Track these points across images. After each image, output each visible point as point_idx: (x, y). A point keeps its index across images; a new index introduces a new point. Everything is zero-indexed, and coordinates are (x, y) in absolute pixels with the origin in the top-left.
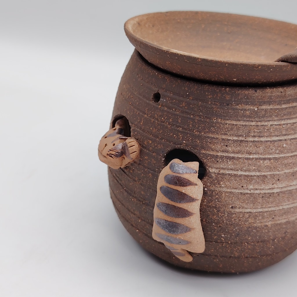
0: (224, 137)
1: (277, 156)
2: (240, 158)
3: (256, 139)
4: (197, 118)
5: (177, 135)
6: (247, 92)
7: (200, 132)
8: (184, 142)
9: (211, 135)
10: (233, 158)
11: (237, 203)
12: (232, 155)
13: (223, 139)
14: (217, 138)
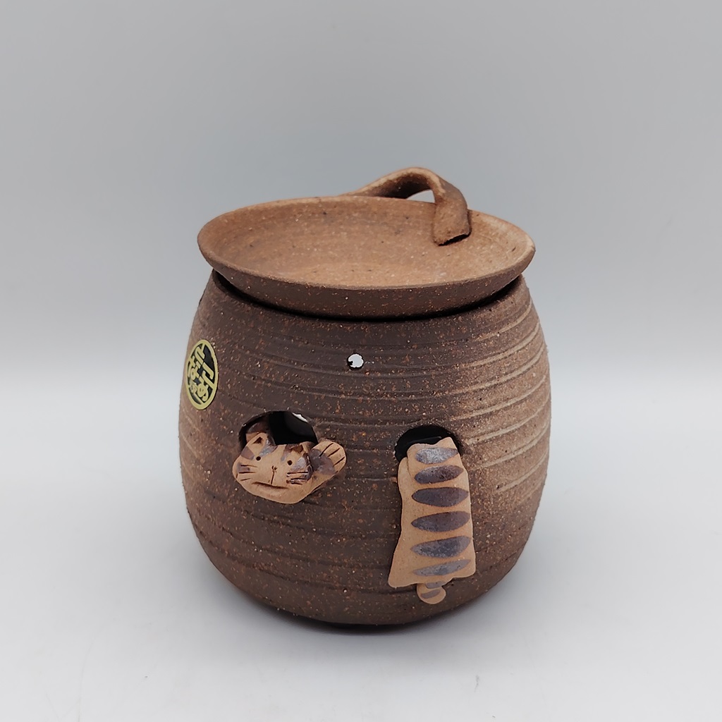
0: (474, 388)
1: (530, 393)
2: (498, 411)
3: (509, 377)
4: (434, 372)
5: (411, 408)
6: (482, 315)
7: (443, 392)
8: (424, 414)
9: (458, 391)
10: (491, 413)
11: (504, 478)
12: (489, 410)
13: (475, 391)
14: (467, 392)
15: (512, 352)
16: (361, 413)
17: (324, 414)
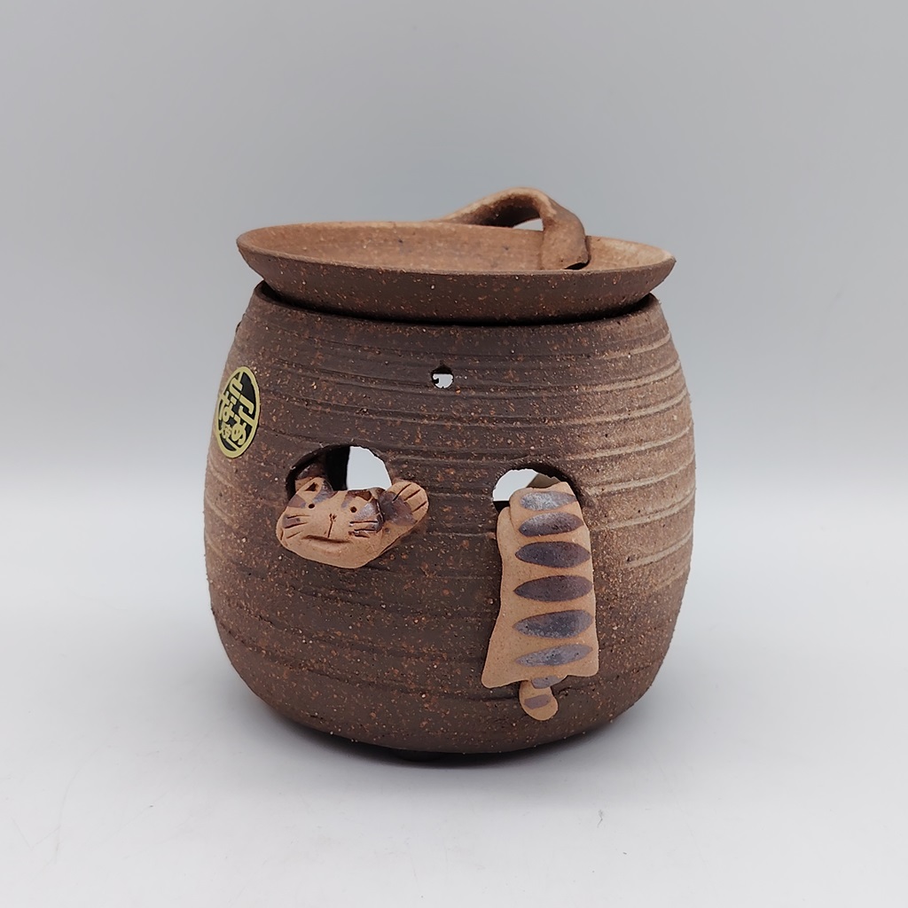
0: (599, 419)
1: (670, 440)
2: (630, 454)
3: (643, 412)
4: (545, 394)
5: (515, 438)
6: (608, 327)
7: (557, 420)
8: (532, 448)
9: (577, 422)
10: (620, 456)
11: (636, 548)
12: (616, 452)
13: (599, 424)
14: (589, 424)
15: (647, 382)
16: (448, 443)
17: (400, 445)
